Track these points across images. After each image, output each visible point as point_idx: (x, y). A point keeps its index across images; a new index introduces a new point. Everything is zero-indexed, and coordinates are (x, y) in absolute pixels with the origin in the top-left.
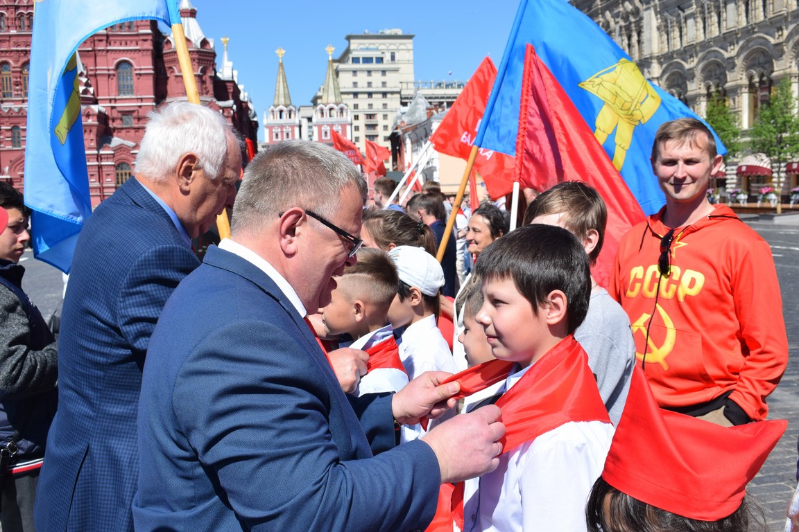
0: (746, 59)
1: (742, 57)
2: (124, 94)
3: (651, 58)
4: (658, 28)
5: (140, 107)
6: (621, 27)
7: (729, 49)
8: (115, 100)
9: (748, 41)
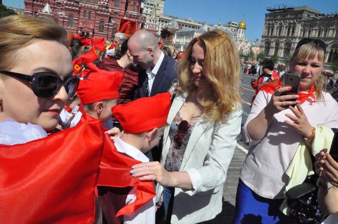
0: (332, 45)
1: (331, 44)
2: (116, 7)
3: (297, 37)
4: (301, 30)
5: (120, 12)
6: (286, 26)
7: (327, 42)
8: (113, 9)
9: (335, 41)
